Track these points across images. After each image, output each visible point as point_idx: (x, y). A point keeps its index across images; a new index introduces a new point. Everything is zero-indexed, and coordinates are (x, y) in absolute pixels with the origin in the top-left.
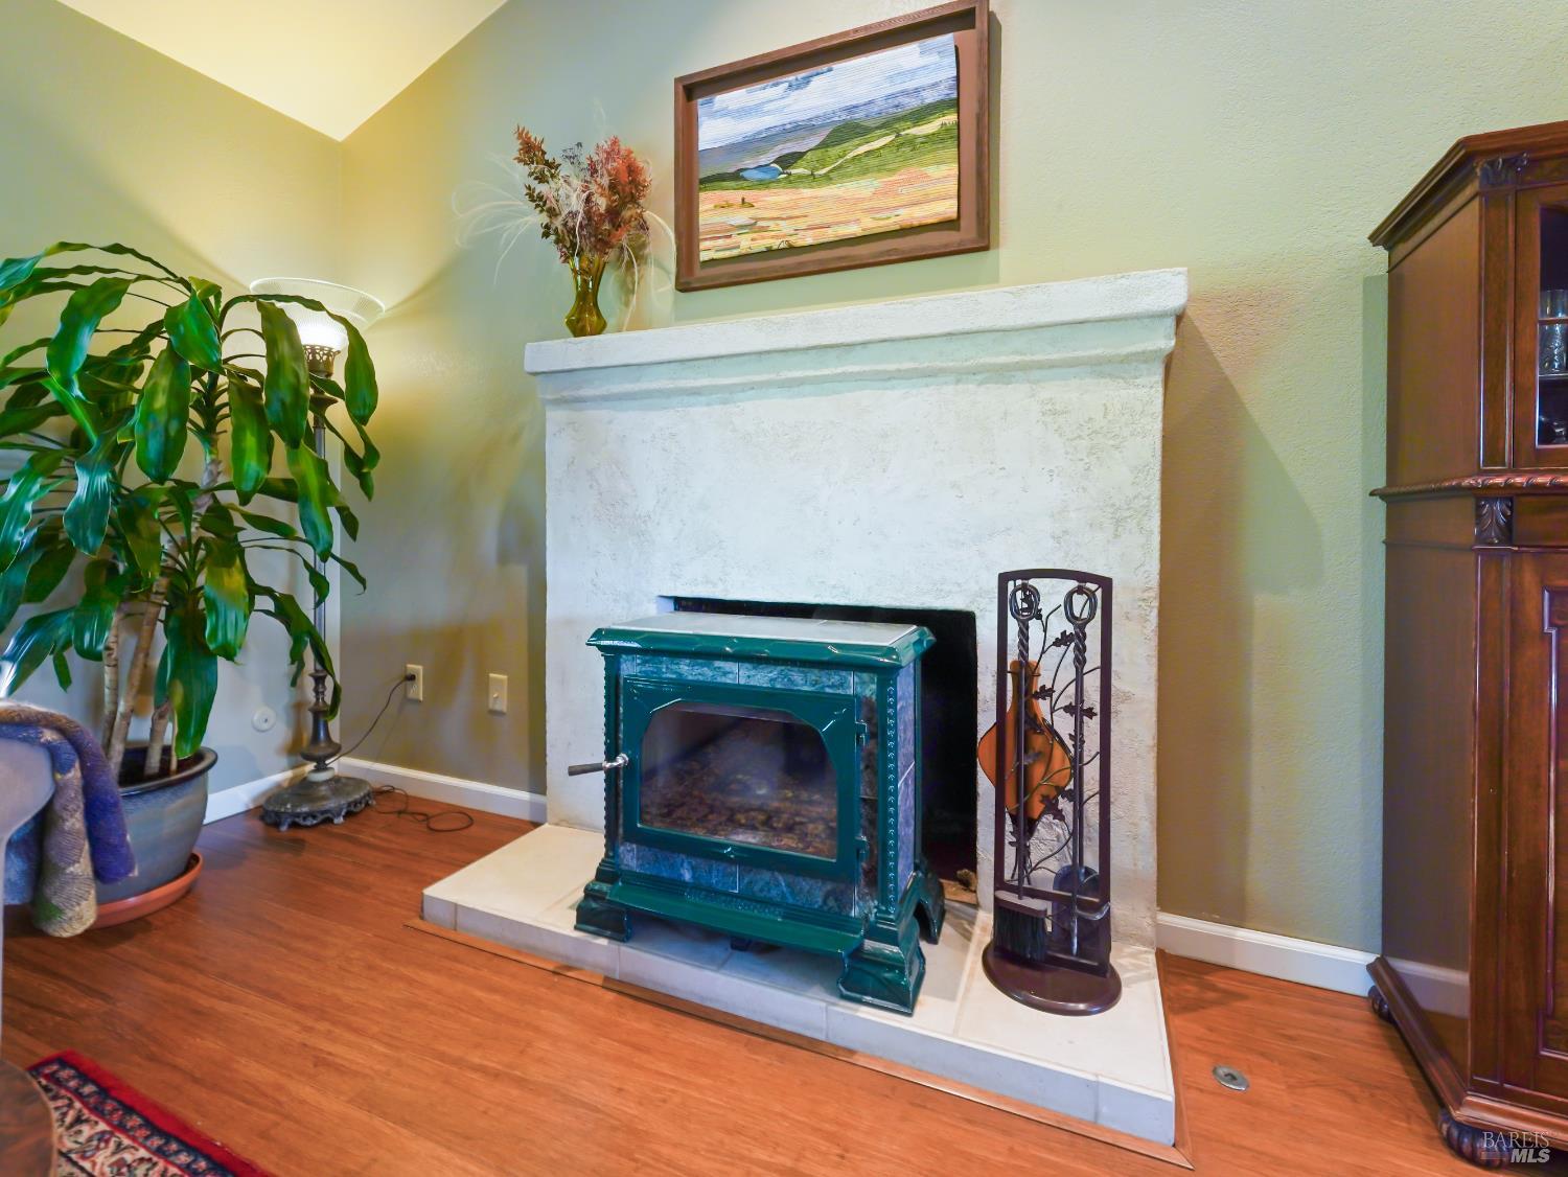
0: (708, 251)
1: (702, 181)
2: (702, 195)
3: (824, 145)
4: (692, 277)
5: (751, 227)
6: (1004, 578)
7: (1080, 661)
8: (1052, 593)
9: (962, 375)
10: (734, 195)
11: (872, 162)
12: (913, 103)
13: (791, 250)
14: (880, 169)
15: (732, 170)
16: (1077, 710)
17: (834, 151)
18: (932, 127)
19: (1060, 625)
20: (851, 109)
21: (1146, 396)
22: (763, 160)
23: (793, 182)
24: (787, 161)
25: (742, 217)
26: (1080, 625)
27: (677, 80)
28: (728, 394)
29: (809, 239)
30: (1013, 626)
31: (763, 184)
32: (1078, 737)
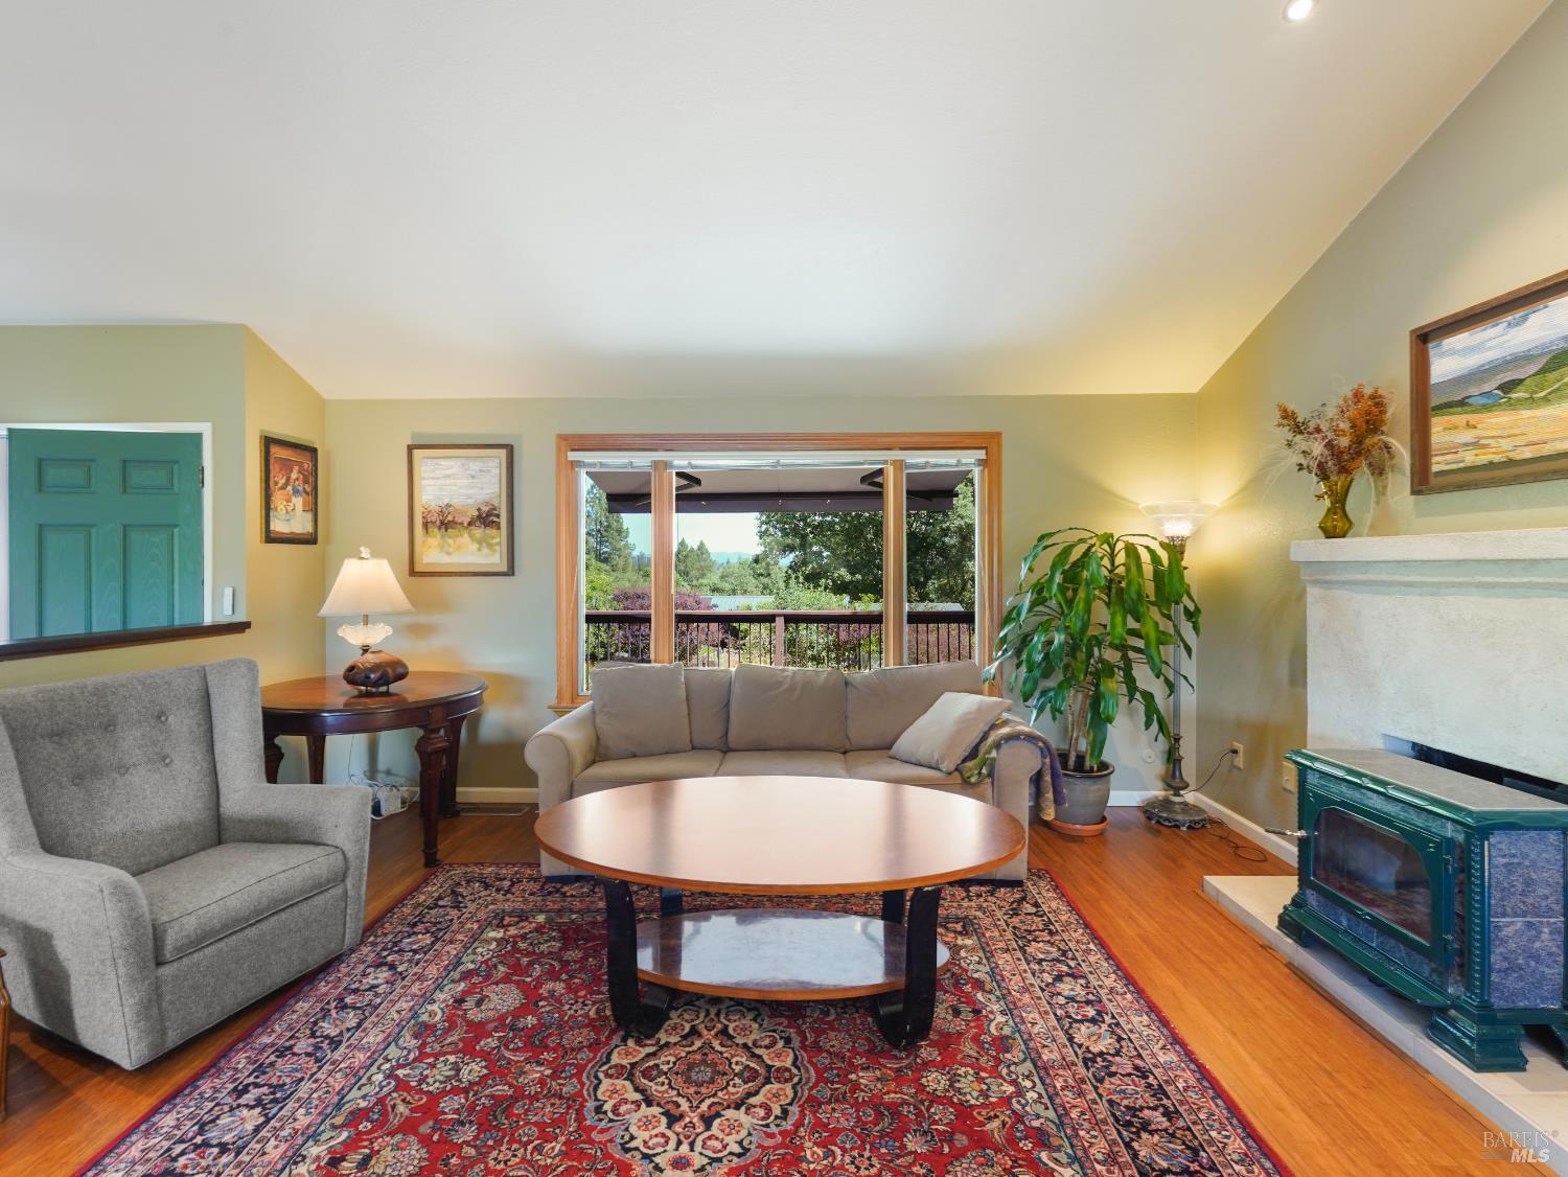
0: (1438, 464)
1: (1434, 409)
2: (1434, 420)
3: (1543, 371)
4: (1423, 481)
5: (1476, 445)
10: (1460, 419)
13: (1511, 463)
15: (1459, 398)
17: (1551, 376)
20: (1565, 339)
22: (1487, 388)
23: (1513, 405)
24: (1508, 387)
25: (1467, 436)
27: (1412, 332)
29: (1527, 454)
31: (1486, 408)
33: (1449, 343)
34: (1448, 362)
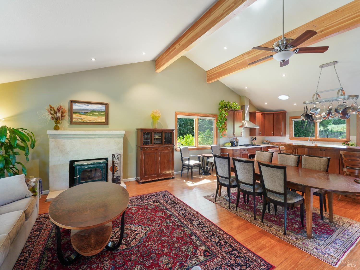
0: (74, 120)
1: (73, 112)
2: (73, 114)
3: (91, 112)
4: (72, 123)
5: (81, 119)
6: (112, 155)
7: (118, 160)
8: (116, 155)
9: (107, 137)
10: (79, 115)
11: (96, 115)
12: (101, 111)
14: (97, 116)
16: (118, 164)
17: (92, 113)
18: (103, 113)
19: (117, 158)
20: (94, 109)
21: (122, 140)
22: (83, 112)
23: (86, 115)
24: (86, 113)
25: (80, 118)
26: (118, 157)
27: (70, 100)
28: (80, 138)
30: (113, 158)
31: (82, 115)
32: (118, 166)
33: (77, 104)
34: (76, 107)
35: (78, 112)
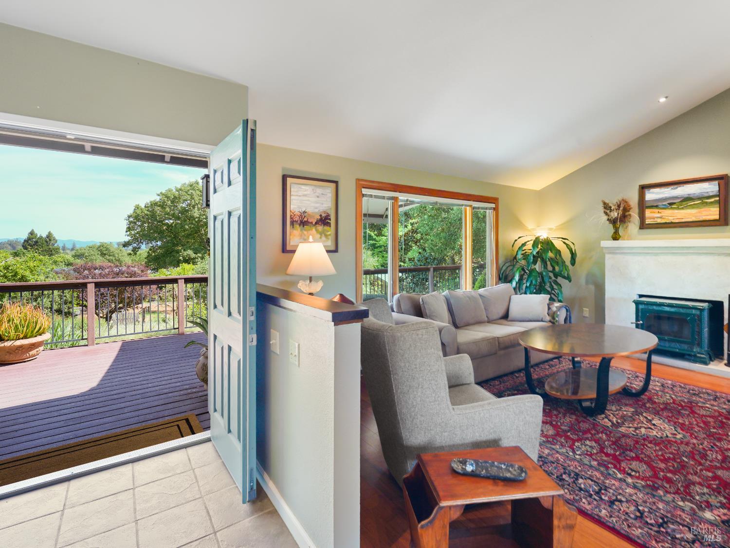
0: (648, 221)
1: (646, 207)
2: (646, 210)
3: (681, 201)
4: (643, 226)
5: (661, 217)
10: (657, 210)
11: (695, 206)
12: (706, 195)
13: (672, 223)
14: (697, 208)
15: (656, 205)
17: (684, 203)
18: (712, 200)
20: (689, 195)
22: (664, 203)
23: (672, 208)
24: (671, 204)
25: (659, 215)
27: (640, 186)
28: (656, 254)
29: (677, 221)
31: (664, 209)
33: (652, 190)
34: (651, 195)
35: (655, 205)
